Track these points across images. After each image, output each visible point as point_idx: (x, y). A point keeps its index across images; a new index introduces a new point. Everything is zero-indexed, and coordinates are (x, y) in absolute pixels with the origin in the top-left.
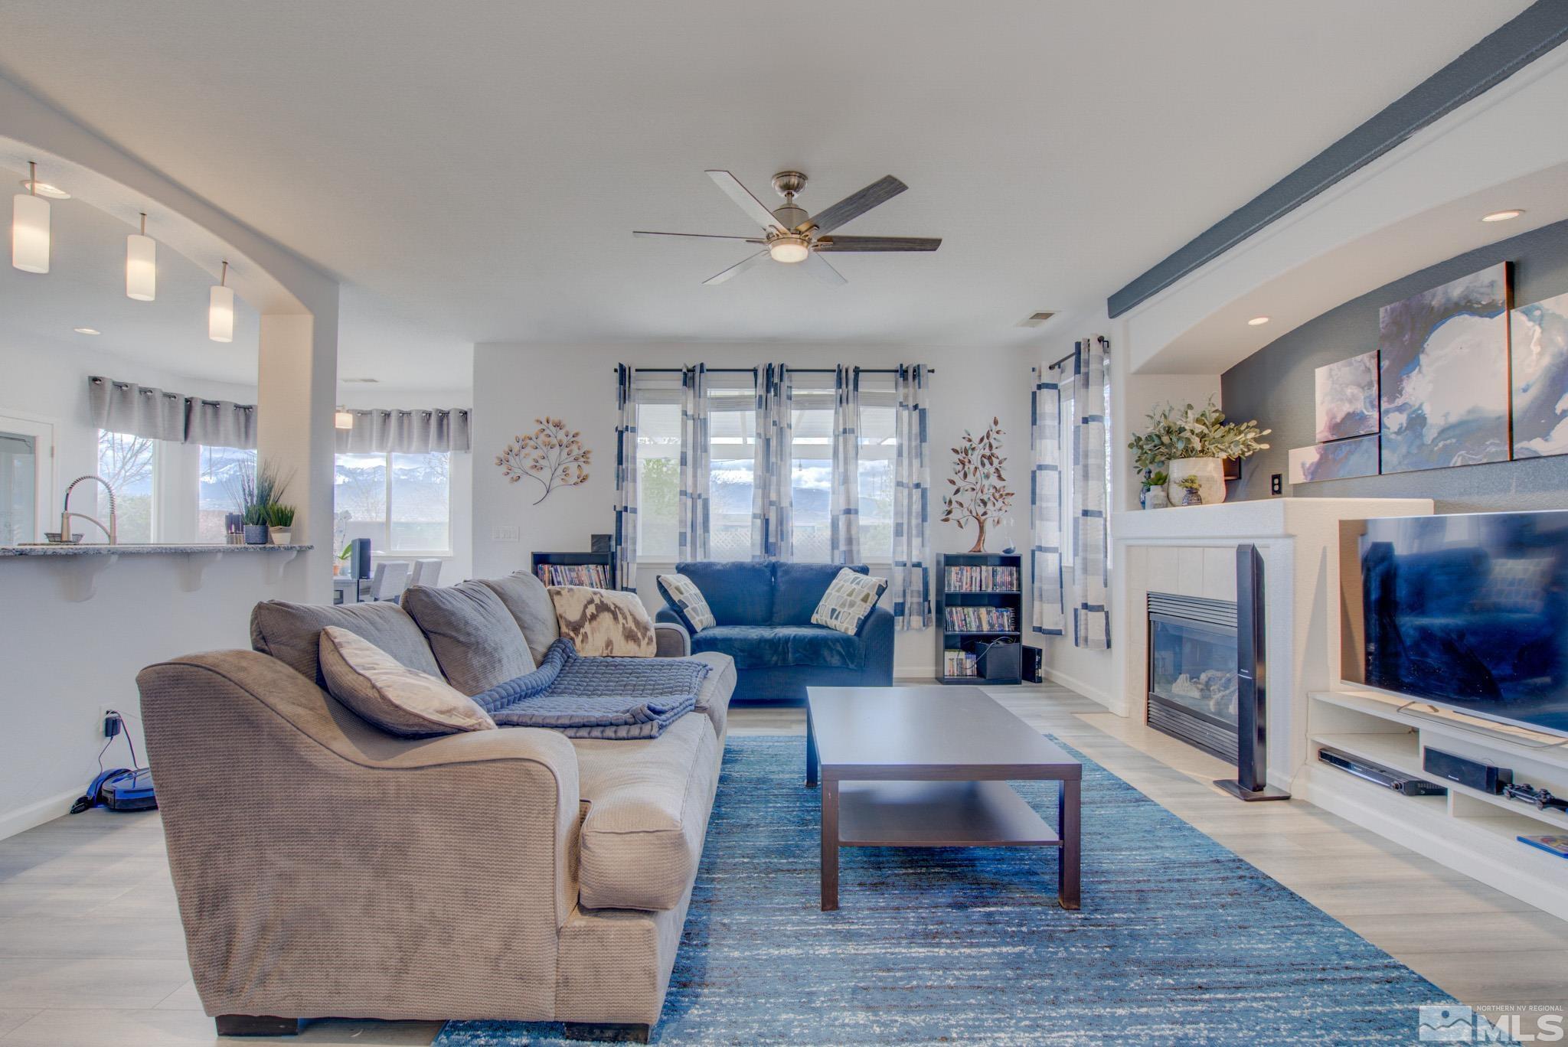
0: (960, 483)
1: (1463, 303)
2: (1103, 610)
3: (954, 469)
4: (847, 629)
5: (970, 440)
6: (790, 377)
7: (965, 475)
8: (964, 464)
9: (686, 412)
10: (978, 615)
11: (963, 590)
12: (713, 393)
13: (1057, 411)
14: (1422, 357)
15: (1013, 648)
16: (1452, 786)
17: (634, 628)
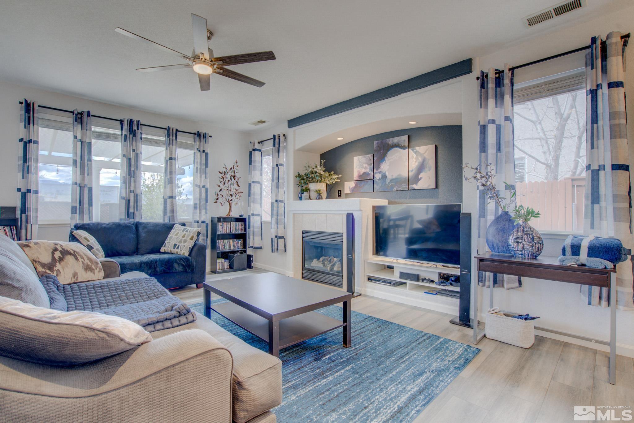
0: (222, 187)
1: (397, 144)
2: (283, 238)
3: (220, 181)
4: (184, 253)
5: (226, 169)
6: (142, 128)
7: (224, 184)
8: (223, 178)
9: (76, 136)
10: (229, 243)
11: (223, 233)
12: (94, 129)
13: (260, 160)
14: (386, 158)
15: (244, 255)
16: (408, 282)
17: (89, 263)
